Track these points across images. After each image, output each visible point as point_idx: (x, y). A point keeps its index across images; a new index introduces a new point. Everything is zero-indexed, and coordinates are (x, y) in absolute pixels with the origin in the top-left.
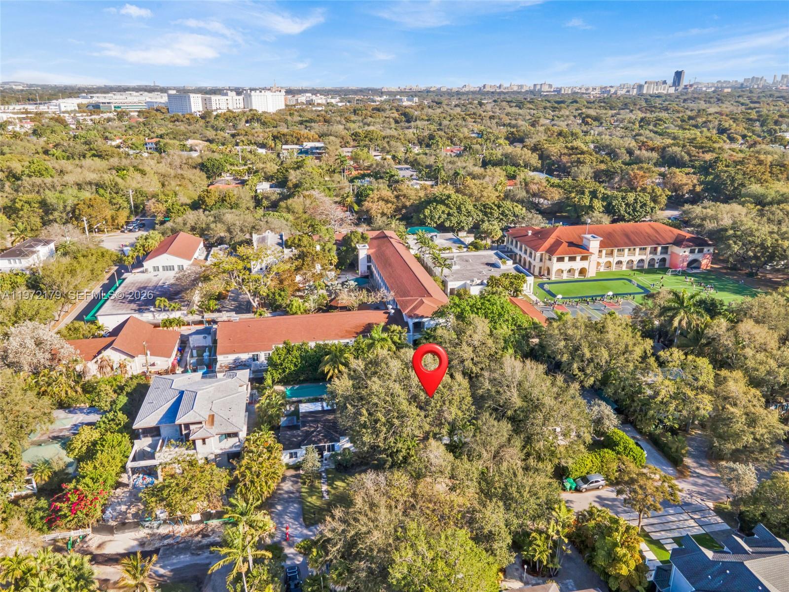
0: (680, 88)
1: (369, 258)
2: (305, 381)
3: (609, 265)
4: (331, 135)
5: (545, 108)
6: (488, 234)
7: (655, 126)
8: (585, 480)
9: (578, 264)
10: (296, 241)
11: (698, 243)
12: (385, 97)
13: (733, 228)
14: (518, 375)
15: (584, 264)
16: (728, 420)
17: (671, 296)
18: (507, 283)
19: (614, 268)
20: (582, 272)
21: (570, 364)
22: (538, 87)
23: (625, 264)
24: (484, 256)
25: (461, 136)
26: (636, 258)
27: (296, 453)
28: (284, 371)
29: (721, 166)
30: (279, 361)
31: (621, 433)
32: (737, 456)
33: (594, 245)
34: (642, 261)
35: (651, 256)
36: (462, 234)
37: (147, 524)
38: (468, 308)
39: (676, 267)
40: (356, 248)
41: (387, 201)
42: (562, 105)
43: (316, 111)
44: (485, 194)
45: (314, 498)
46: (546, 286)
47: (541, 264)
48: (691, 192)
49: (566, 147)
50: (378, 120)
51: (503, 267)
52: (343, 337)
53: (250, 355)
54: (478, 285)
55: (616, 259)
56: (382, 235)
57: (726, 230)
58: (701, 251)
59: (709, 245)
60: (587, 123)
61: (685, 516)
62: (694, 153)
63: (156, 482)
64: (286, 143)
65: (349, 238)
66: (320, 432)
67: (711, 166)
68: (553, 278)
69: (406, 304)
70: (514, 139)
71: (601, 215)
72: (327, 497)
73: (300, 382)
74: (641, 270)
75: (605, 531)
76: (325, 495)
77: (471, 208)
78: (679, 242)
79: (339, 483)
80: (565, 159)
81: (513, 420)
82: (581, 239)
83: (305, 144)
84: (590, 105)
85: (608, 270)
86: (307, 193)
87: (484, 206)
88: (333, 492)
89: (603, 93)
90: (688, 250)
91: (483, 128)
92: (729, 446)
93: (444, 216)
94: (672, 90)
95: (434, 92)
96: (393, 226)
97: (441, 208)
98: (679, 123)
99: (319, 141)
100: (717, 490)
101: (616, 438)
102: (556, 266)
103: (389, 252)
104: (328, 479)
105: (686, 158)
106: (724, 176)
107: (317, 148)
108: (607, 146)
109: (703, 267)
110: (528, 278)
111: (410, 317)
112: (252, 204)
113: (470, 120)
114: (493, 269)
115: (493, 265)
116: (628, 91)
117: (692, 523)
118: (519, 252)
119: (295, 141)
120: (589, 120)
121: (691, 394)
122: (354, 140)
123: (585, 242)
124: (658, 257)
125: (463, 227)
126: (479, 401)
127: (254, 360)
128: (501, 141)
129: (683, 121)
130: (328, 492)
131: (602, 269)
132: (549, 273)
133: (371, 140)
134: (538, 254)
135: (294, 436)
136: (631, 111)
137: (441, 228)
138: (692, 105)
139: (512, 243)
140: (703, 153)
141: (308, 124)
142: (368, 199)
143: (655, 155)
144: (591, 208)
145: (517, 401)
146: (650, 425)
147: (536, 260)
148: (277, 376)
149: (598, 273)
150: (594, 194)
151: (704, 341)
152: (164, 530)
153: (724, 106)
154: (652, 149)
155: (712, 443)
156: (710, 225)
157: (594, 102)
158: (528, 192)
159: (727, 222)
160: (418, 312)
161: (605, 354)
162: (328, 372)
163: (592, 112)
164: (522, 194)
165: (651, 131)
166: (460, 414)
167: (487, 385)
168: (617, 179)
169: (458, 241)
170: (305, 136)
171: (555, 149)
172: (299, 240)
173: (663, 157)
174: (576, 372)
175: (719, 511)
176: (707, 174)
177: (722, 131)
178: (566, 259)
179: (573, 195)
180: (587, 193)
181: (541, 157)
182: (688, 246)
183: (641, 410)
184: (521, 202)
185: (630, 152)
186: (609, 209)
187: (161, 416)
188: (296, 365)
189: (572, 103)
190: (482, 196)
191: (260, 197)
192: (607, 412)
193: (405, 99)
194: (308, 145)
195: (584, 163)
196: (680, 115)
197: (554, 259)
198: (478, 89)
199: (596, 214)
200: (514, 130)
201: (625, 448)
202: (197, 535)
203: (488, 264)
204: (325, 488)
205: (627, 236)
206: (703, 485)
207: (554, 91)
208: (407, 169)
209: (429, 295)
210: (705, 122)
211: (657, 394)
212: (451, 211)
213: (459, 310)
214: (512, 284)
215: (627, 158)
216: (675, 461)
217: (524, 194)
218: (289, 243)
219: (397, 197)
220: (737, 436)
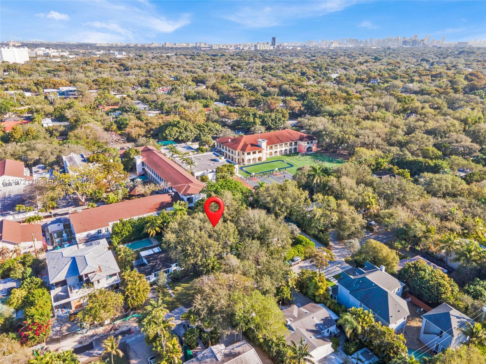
0: (276, 47)
1: (143, 164)
2: (134, 240)
3: (271, 154)
4: (77, 81)
5: (208, 59)
6: (207, 142)
7: (270, 71)
8: (293, 260)
9: (257, 155)
10: (96, 158)
11: (310, 139)
12: (102, 52)
13: (324, 130)
14: (257, 217)
15: (260, 155)
16: (344, 223)
17: (311, 169)
18: (226, 169)
19: (274, 155)
20: (260, 159)
21: (274, 207)
22: (198, 45)
23: (278, 152)
24: (208, 156)
25: (166, 80)
26: (283, 149)
27: (149, 278)
28: (122, 236)
29: (309, 96)
30: (119, 231)
31: (302, 236)
32: (350, 237)
33: (264, 144)
34: (286, 150)
35: (290, 147)
36: (189, 143)
37: (80, 332)
38: (219, 187)
39: (302, 152)
40: (134, 158)
41: (141, 127)
42: (216, 57)
43: (55, 62)
44: (197, 119)
45: (167, 297)
46: (244, 169)
47: (239, 157)
48: (300, 110)
49: (231, 87)
50: (106, 70)
51: (220, 161)
52: (149, 212)
53: (96, 231)
54: (211, 172)
55: (274, 150)
56: (146, 149)
57: (322, 132)
58: (312, 143)
59: (315, 139)
60: (234, 70)
61: (335, 267)
62: (295, 88)
63: (70, 310)
64: (46, 88)
65: (129, 153)
66: (159, 264)
67: (305, 96)
68: (246, 163)
69: (180, 189)
70: (198, 81)
71: (260, 126)
72: (174, 296)
73: (131, 241)
74: (286, 155)
75: (311, 279)
76: (172, 295)
77: (192, 128)
78: (301, 139)
79: (177, 288)
80: (232, 94)
81: (259, 238)
82: (257, 142)
83: (61, 88)
84: (232, 57)
85: (271, 157)
86: (86, 125)
87: (199, 126)
88: (176, 292)
89: (237, 49)
90: (306, 142)
91: (177, 74)
92: (347, 233)
93: (178, 134)
94: (272, 48)
95: (133, 47)
96: (151, 142)
97: (175, 129)
98: (281, 69)
99: (70, 86)
100: (344, 253)
101: (301, 239)
102: (247, 157)
103: (155, 159)
104: (171, 287)
105: (292, 91)
106: (313, 101)
107: (71, 91)
108: (251, 85)
109: (314, 150)
110: (235, 166)
111: (185, 195)
112: (48, 136)
113: (165, 68)
114: (216, 163)
115: (214, 160)
116: (249, 48)
117: (338, 269)
118: (225, 152)
119: (53, 86)
120: (235, 68)
121: (329, 213)
122: (96, 84)
123: (259, 143)
124: (293, 147)
125: (189, 139)
126: (240, 233)
127: (99, 233)
128: (190, 83)
129: (283, 68)
130: (173, 293)
131: (268, 157)
132: (243, 161)
133: (108, 84)
134: (237, 152)
135: (146, 269)
136: (256, 61)
137: (177, 141)
138: (284, 58)
139: (220, 147)
140: (299, 88)
141: (55, 73)
142: (128, 126)
143: (277, 90)
144: (254, 123)
145: (259, 229)
146: (312, 230)
147: (236, 155)
148: (118, 240)
149: (267, 159)
150: (255, 115)
151: (327, 188)
152: (90, 333)
153: (300, 58)
154: (274, 86)
155: (339, 233)
156: (314, 129)
157: (233, 55)
158: (219, 116)
159: (321, 127)
160: (188, 192)
161: (289, 200)
162: (150, 232)
163: (235, 62)
164: (216, 117)
165: (269, 74)
166: (234, 240)
167: (243, 224)
168: (262, 105)
169: (189, 148)
170: (59, 82)
171: (225, 88)
172: (97, 157)
173: (280, 90)
174: (278, 211)
175: (347, 261)
176: (304, 100)
177: (303, 74)
178: (252, 153)
179: (244, 116)
180: (251, 115)
181: (218, 93)
182: (306, 141)
183: (308, 224)
184: (216, 121)
185: (264, 88)
186: (263, 123)
187: (66, 273)
188: (129, 232)
189: (221, 56)
190: (196, 120)
191: (51, 129)
192: (294, 228)
193: (117, 53)
194: (64, 89)
195: (243, 96)
196: (281, 64)
197: (246, 154)
198: (161, 46)
199: (257, 126)
200: (195, 75)
201: (306, 243)
202: (111, 330)
203: (212, 160)
204: (170, 292)
205: (277, 138)
206: (339, 252)
207: (208, 47)
208: (139, 103)
209: (191, 182)
210: (294, 69)
211: (315, 215)
212: (181, 131)
213: (215, 188)
214: (228, 169)
215: (262, 91)
216: (326, 244)
217: (218, 117)
218: (91, 160)
219: (146, 124)
220: (349, 228)
